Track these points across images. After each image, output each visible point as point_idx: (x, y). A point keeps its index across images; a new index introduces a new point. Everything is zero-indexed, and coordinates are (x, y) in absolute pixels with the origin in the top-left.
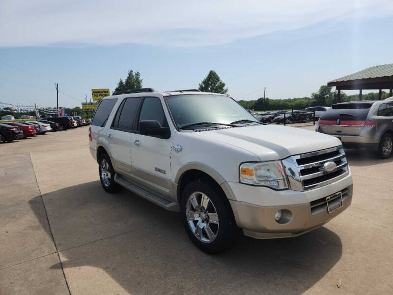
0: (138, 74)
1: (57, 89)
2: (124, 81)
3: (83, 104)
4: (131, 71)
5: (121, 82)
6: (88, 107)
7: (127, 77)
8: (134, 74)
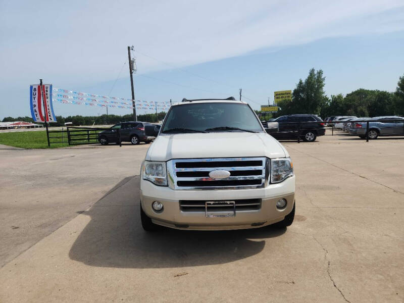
0: (320, 73)
1: (240, 94)
2: (304, 81)
3: (262, 106)
4: (313, 70)
5: (301, 83)
6: (266, 109)
7: (308, 76)
8: (316, 72)
